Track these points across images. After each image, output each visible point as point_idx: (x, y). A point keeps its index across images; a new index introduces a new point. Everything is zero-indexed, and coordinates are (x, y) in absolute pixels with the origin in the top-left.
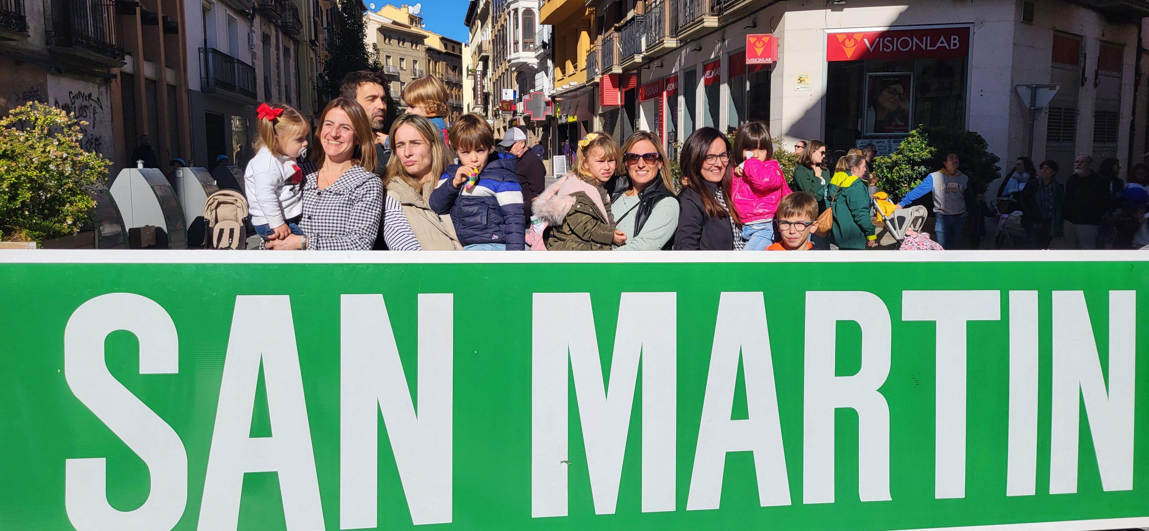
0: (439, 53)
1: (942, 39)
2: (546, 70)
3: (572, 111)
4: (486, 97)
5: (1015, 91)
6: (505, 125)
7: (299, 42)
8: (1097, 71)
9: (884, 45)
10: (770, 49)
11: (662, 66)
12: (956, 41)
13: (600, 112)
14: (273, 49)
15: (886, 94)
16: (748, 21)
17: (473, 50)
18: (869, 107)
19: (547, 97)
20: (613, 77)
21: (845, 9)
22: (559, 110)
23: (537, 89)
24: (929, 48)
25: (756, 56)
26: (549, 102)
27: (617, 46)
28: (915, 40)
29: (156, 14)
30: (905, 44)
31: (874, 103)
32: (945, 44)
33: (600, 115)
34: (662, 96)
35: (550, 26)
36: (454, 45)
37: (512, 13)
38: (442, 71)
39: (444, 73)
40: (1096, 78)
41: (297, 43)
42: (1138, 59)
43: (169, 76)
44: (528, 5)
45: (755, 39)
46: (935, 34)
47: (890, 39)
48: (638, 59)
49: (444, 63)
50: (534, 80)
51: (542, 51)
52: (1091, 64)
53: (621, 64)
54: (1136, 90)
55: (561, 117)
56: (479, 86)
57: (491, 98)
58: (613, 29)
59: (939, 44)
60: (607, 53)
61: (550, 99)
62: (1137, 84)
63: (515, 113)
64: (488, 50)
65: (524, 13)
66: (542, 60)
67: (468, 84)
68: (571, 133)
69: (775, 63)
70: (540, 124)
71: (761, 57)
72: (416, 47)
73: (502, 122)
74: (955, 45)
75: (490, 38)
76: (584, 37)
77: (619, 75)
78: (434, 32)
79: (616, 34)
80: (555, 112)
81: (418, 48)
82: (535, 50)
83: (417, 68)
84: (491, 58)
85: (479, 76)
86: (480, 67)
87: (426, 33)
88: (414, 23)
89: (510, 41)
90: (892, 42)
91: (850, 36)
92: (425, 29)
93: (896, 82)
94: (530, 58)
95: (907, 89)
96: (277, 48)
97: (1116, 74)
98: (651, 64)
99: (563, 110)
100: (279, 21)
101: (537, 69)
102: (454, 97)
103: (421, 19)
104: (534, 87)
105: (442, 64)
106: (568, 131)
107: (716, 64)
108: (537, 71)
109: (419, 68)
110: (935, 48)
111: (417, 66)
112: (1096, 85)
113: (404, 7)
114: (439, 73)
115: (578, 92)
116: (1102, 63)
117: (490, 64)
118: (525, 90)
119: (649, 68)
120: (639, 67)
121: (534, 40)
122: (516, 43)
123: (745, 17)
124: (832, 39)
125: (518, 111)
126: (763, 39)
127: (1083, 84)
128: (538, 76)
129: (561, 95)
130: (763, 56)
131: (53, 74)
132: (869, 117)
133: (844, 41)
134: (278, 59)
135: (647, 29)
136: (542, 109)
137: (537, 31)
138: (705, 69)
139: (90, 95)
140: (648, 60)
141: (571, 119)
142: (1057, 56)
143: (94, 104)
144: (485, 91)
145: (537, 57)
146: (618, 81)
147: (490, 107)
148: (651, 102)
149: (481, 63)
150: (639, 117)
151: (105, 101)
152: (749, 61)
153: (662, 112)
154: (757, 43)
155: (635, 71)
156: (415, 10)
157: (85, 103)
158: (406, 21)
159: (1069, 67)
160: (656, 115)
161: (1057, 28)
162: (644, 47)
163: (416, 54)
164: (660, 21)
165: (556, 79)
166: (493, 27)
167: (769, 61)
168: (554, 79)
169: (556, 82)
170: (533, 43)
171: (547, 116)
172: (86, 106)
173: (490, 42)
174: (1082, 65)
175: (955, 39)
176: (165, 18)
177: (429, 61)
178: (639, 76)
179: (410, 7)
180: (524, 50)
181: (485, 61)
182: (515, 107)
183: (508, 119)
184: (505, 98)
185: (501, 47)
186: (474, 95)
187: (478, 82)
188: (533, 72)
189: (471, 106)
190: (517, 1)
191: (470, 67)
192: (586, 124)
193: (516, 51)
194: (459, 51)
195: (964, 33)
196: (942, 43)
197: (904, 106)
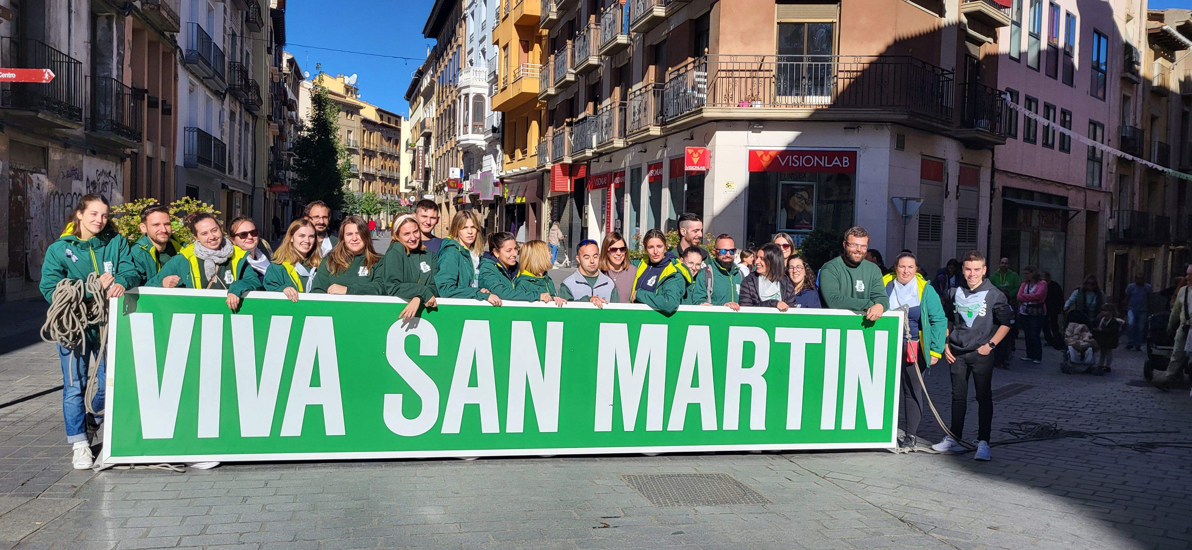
0: (374, 124)
1: (836, 158)
2: (495, 154)
3: (521, 193)
4: (427, 172)
5: (891, 201)
6: (447, 201)
7: (257, 117)
8: (958, 187)
9: (793, 162)
10: (704, 159)
11: (611, 161)
12: (847, 161)
13: (549, 196)
14: (237, 125)
15: (795, 198)
16: (686, 134)
17: (413, 125)
18: (782, 208)
19: (495, 178)
20: (563, 166)
21: (762, 132)
22: (507, 191)
23: (484, 170)
24: (826, 165)
25: (693, 164)
26: (497, 183)
27: (568, 139)
28: (816, 158)
29: (158, 98)
30: (808, 161)
31: (786, 205)
32: (839, 163)
33: (549, 199)
34: (610, 187)
35: (500, 113)
36: (390, 116)
37: (463, 96)
38: (377, 142)
39: (378, 144)
40: (958, 192)
41: (255, 118)
42: (992, 177)
43: (162, 154)
44: (480, 91)
45: (692, 151)
46: (831, 155)
47: (797, 157)
48: (589, 153)
49: (379, 133)
50: (482, 161)
51: (491, 135)
52: (953, 182)
53: (572, 155)
54: (991, 202)
55: (509, 198)
56: (421, 162)
57: (432, 173)
58: (565, 124)
59: (834, 163)
60: (558, 146)
61: (498, 180)
62: (992, 196)
63: (461, 191)
64: (432, 127)
65: (474, 98)
66: (491, 143)
67: (406, 158)
68: (518, 213)
69: (708, 170)
70: (486, 203)
71: (697, 165)
72: (351, 116)
73: (444, 198)
74: (846, 164)
75: (434, 115)
76: (534, 126)
77: (569, 165)
78: (370, 104)
79: (567, 129)
80: (503, 193)
81: (353, 118)
82: (484, 133)
83: (352, 139)
84: (434, 135)
85: (421, 152)
86: (421, 142)
87: (362, 104)
88: (350, 93)
89: (460, 122)
90: (798, 159)
91: (766, 152)
92: (361, 100)
93: (802, 190)
94: (479, 140)
95: (811, 196)
96: (240, 125)
97: (975, 189)
98: (601, 159)
99: (511, 191)
100: (243, 99)
101: (485, 151)
102: (387, 168)
103: (356, 89)
104: (481, 167)
105: (377, 134)
106: (515, 211)
107: (658, 165)
108: (485, 153)
109: (354, 137)
110: (831, 166)
111: (351, 136)
112: (957, 198)
113: (340, 77)
114: (373, 144)
115: (527, 175)
116: (962, 179)
117: (433, 141)
118: (472, 169)
119: (598, 162)
120: (589, 160)
121: (484, 123)
122: (466, 126)
123: (684, 130)
124: (753, 154)
125: (464, 189)
126: (699, 151)
127: (946, 197)
128: (485, 158)
129: (510, 177)
131: (87, 155)
132: (782, 216)
133: (762, 156)
134: (240, 134)
135: (598, 128)
136: (491, 190)
137: (486, 116)
138: (650, 168)
139: (110, 173)
140: (598, 155)
141: (518, 200)
142: (925, 175)
143: (112, 181)
144: (427, 166)
145: (485, 140)
146: (570, 170)
147: (431, 181)
148: (599, 192)
149: (422, 139)
150: (588, 204)
151: (119, 178)
152: (687, 168)
153: (610, 201)
154: (694, 154)
155: (586, 163)
156: (352, 80)
157: (107, 180)
158: (341, 91)
159: (936, 183)
160: (603, 203)
161: (924, 154)
162: (594, 145)
163: (350, 123)
164: (610, 124)
165: (505, 162)
166: (439, 105)
167: (703, 168)
168: (502, 162)
169: (505, 165)
170: (482, 126)
171: (495, 196)
172: (106, 182)
173: (433, 119)
174: (946, 182)
175: (846, 159)
176: (164, 102)
177: (364, 131)
178: (588, 166)
179: (346, 77)
180: (473, 132)
181: (428, 137)
182: (462, 185)
183: (453, 195)
184: (452, 176)
185: (447, 126)
186: (413, 169)
187: (418, 156)
188: (481, 154)
189: (409, 180)
190: (468, 87)
191: (410, 142)
192: (534, 206)
193: (465, 132)
194: (396, 123)
195: (852, 156)
196: (836, 161)
197: (808, 209)
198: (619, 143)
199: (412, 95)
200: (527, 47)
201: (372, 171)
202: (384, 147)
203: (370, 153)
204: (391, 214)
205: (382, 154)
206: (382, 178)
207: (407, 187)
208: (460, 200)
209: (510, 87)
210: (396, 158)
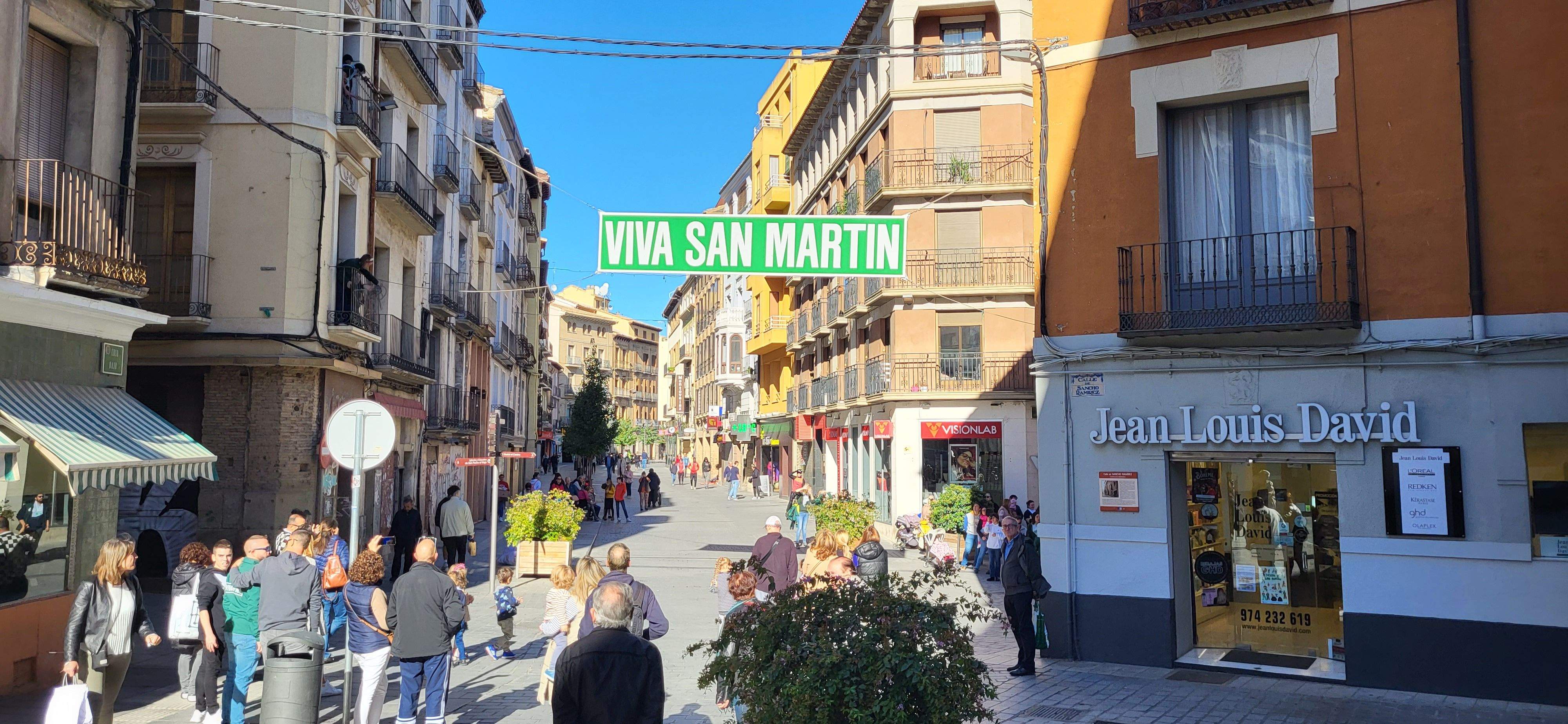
0: (628, 340)
2: (752, 391)
3: (774, 435)
4: (687, 402)
5: (1029, 459)
6: (708, 436)
10: (890, 429)
11: (838, 420)
13: (797, 441)
15: (961, 457)
16: (881, 408)
17: (672, 347)
18: (952, 465)
19: (752, 418)
20: (806, 417)
21: (930, 409)
22: (763, 432)
23: (743, 409)
25: (880, 434)
26: (754, 423)
27: (810, 393)
31: (955, 462)
33: (797, 443)
34: (839, 439)
35: (757, 356)
36: (645, 330)
37: (720, 337)
38: (631, 362)
39: (633, 364)
41: (529, 375)
44: (736, 331)
45: (879, 423)
48: (823, 409)
49: (634, 351)
50: (740, 400)
51: (749, 375)
53: (812, 408)
55: (765, 439)
56: (680, 389)
57: (692, 405)
60: (803, 394)
61: (755, 421)
63: (720, 429)
64: (691, 354)
65: (732, 338)
66: (749, 383)
67: (664, 383)
68: (774, 457)
69: (893, 438)
72: (603, 335)
73: (705, 433)
75: (694, 343)
76: (786, 369)
77: (811, 416)
78: (623, 317)
80: (760, 434)
81: (605, 336)
82: (742, 373)
83: (603, 358)
84: (694, 363)
85: (680, 378)
86: (680, 368)
87: (613, 318)
88: (601, 307)
89: (718, 360)
91: (934, 424)
92: (614, 313)
93: (965, 451)
94: (737, 380)
95: (973, 455)
98: (831, 417)
99: (767, 433)
101: (744, 390)
102: (644, 390)
103: (608, 301)
104: (739, 406)
105: (631, 354)
108: (744, 392)
109: (605, 357)
113: (590, 288)
114: (628, 364)
115: (780, 421)
117: (693, 369)
118: (731, 408)
119: (830, 419)
120: (824, 415)
121: (741, 362)
122: (724, 365)
123: (879, 404)
125: (724, 427)
126: (885, 423)
128: (743, 395)
129: (765, 419)
130: (884, 433)
132: (953, 471)
135: (829, 389)
136: (748, 430)
137: (743, 357)
140: (830, 412)
141: (773, 442)
144: (687, 396)
145: (743, 380)
146: (811, 420)
147: (692, 413)
148: (832, 441)
149: (681, 366)
150: (825, 450)
152: (876, 436)
153: (839, 452)
154: (881, 426)
155: (822, 417)
156: (603, 291)
158: (591, 304)
162: (827, 403)
163: (602, 342)
165: (762, 403)
166: (698, 333)
167: (888, 437)
168: (759, 401)
169: (761, 406)
170: (740, 365)
171: (753, 436)
173: (692, 347)
177: (617, 349)
178: (824, 422)
179: (597, 288)
180: (731, 372)
181: (688, 364)
182: (720, 423)
183: (713, 433)
184: (710, 414)
185: (707, 358)
186: (672, 394)
187: (678, 383)
188: (739, 392)
189: (668, 407)
190: (725, 327)
191: (669, 366)
192: (786, 448)
193: (723, 372)
194: (653, 338)
195: (998, 425)
196: (986, 429)
197: (972, 465)
198: (841, 405)
199: (670, 311)
200: (778, 297)
201: (626, 394)
202: (639, 366)
203: (624, 374)
204: (648, 443)
205: (637, 374)
206: (637, 401)
207: (665, 416)
208: (719, 439)
209: (762, 335)
210: (654, 377)
